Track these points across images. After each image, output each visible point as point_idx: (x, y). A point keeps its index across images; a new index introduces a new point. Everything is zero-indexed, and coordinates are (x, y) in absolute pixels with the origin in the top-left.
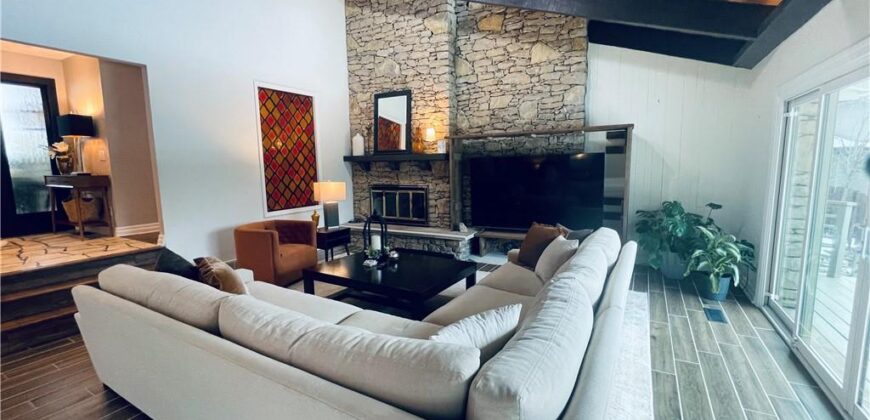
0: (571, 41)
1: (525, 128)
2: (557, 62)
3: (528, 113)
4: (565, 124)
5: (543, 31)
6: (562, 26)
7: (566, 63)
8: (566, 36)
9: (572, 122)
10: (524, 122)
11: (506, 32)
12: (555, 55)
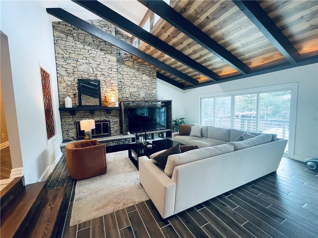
0: (153, 76)
1: (142, 99)
2: (150, 81)
3: (142, 94)
4: (153, 99)
5: (145, 71)
6: (150, 71)
7: (152, 81)
8: (152, 74)
9: (155, 98)
10: (141, 97)
11: (134, 68)
12: (149, 79)
